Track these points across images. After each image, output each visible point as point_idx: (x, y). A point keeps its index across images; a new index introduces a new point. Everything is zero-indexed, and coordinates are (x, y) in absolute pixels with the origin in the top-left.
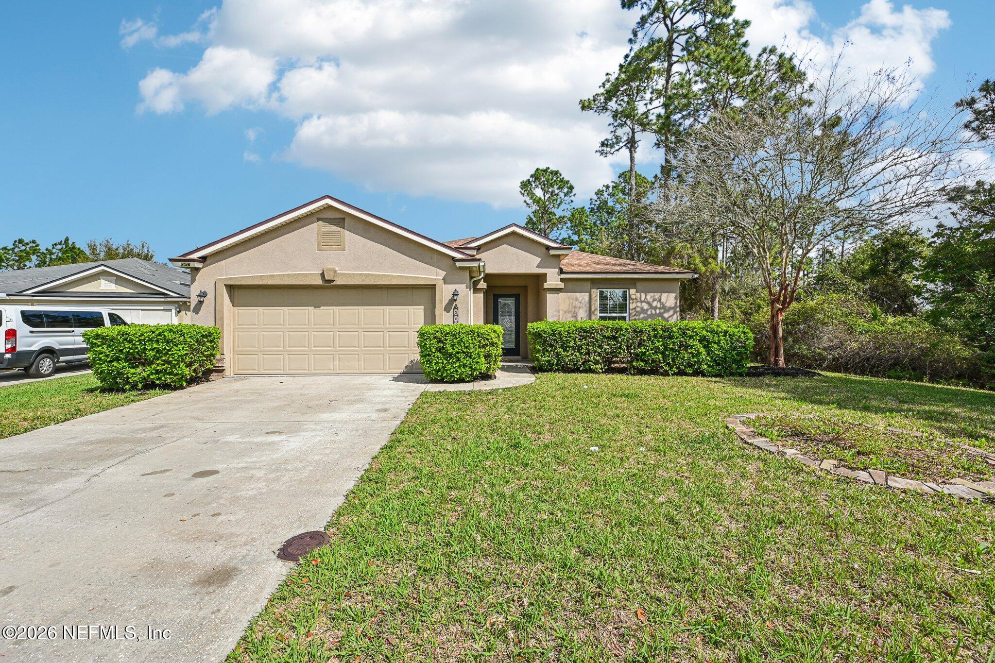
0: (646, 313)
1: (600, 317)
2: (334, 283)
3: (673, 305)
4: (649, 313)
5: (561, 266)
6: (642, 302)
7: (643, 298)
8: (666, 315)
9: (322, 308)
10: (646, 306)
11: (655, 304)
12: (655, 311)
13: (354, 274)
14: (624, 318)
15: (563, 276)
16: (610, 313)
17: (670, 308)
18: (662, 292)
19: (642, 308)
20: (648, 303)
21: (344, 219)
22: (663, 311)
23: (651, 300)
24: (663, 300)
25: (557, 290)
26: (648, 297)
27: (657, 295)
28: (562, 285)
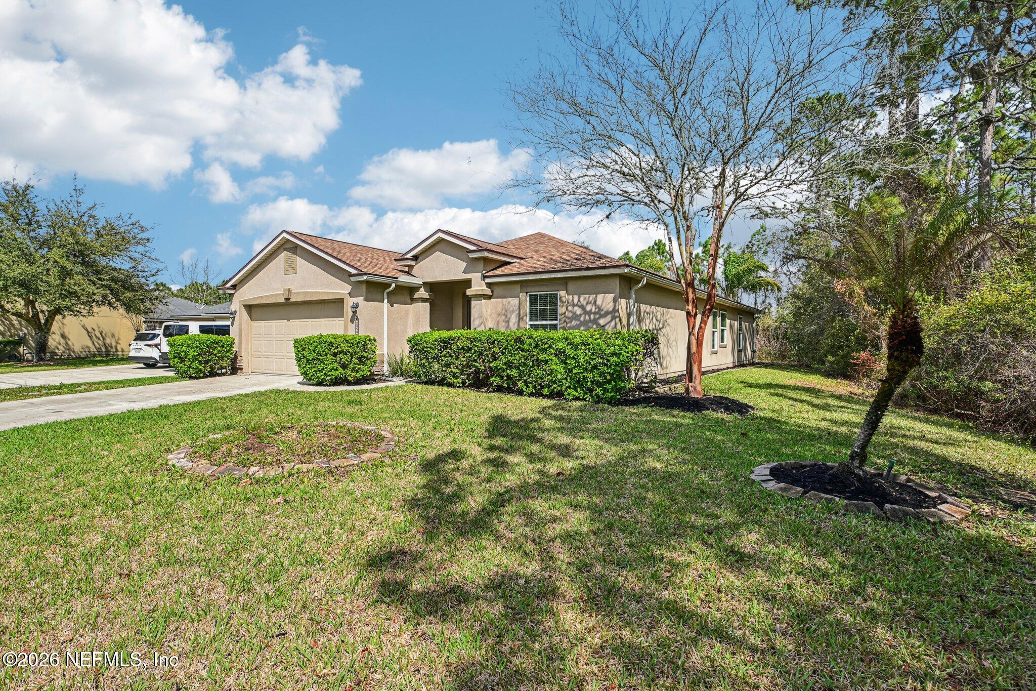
0: (579, 320)
1: (531, 325)
3: (611, 309)
4: (582, 319)
6: (574, 305)
7: (576, 301)
8: (602, 322)
10: (578, 311)
11: (588, 308)
12: (590, 316)
14: (554, 327)
16: (540, 320)
17: (607, 313)
18: (597, 293)
19: (574, 313)
20: (582, 307)
22: (597, 316)
23: (585, 303)
24: (599, 302)
25: (483, 297)
26: (582, 299)
27: (592, 297)
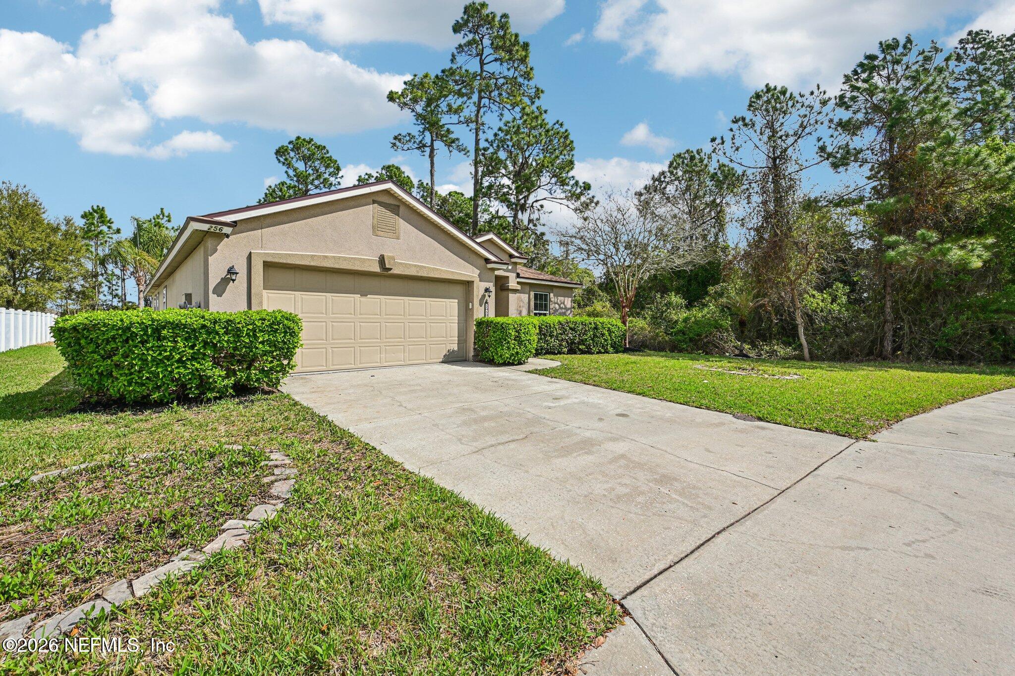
1: (535, 313)
2: (391, 272)
3: (570, 307)
4: (559, 312)
5: (518, 271)
6: (556, 303)
8: (567, 314)
9: (369, 296)
10: (557, 307)
12: (562, 310)
13: (410, 265)
15: (519, 280)
16: (539, 310)
17: (569, 309)
18: (565, 297)
20: (559, 305)
21: (399, 206)
22: (565, 311)
24: (566, 302)
25: (515, 291)
26: (559, 300)
27: (563, 299)
28: (519, 287)
